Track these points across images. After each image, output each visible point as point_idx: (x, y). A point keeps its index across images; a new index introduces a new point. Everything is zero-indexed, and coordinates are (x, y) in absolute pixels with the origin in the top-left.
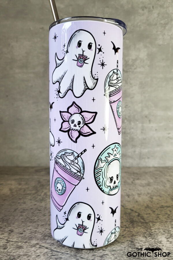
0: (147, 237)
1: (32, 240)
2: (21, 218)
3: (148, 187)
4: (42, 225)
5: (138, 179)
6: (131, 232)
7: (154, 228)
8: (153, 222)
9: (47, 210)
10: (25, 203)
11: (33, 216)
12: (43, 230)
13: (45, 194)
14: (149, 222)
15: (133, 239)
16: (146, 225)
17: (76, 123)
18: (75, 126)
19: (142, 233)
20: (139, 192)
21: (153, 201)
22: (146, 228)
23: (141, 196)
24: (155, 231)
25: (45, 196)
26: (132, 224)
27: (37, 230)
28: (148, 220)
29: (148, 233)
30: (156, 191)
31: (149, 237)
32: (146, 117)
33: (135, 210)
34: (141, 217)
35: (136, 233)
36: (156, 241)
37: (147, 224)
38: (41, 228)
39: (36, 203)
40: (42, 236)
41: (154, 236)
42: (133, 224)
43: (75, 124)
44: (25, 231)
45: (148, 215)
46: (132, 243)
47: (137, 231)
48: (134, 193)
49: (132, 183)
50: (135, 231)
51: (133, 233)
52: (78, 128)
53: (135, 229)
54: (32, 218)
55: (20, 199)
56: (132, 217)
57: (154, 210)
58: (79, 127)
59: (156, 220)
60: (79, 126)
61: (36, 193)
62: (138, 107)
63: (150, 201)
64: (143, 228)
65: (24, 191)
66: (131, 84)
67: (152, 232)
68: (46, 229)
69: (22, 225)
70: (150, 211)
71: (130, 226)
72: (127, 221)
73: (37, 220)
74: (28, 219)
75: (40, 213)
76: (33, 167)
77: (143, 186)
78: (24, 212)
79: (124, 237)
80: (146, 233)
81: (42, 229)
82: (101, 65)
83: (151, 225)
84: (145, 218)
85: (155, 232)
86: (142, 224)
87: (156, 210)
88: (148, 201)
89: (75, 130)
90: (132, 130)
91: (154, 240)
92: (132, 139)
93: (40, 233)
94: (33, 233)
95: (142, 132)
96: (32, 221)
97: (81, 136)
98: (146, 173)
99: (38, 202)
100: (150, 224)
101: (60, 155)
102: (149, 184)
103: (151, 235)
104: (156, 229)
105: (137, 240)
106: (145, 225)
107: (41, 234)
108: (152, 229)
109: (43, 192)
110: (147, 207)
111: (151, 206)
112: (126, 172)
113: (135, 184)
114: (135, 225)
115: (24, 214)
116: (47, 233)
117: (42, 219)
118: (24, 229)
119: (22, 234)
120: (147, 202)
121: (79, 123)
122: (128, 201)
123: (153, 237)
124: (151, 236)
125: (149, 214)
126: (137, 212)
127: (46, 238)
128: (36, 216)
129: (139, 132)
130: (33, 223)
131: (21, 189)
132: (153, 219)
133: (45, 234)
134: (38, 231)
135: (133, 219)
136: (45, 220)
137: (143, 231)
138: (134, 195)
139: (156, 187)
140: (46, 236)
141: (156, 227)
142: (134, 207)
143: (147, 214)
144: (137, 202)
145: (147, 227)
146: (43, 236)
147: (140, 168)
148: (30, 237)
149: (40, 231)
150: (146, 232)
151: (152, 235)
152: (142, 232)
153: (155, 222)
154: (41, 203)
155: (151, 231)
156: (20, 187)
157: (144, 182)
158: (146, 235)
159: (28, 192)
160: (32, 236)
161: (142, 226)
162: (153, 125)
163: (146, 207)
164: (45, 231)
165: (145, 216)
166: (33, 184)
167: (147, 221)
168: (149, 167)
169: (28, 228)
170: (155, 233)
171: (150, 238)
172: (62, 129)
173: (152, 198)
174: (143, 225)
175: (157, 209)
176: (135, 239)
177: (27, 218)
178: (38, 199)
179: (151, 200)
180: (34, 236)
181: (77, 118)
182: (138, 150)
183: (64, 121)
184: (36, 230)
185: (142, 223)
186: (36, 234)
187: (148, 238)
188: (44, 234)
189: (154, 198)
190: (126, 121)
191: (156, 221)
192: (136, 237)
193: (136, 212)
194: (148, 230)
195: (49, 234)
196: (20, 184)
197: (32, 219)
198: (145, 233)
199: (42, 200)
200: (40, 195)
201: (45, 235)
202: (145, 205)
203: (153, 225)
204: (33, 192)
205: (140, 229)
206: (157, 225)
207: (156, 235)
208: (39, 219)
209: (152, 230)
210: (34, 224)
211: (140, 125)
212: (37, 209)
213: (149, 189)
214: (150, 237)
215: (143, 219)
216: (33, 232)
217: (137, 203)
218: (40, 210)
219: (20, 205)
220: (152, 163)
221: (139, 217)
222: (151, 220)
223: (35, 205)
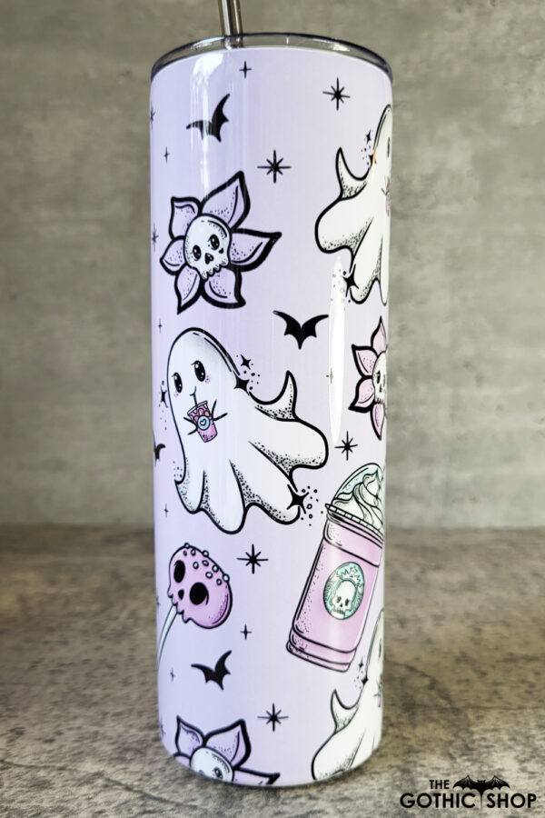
0: (455, 755)
1: (82, 761)
2: (51, 690)
3: (469, 594)
4: (117, 714)
5: (438, 568)
6: (404, 738)
7: (482, 727)
8: (478, 707)
9: (136, 665)
10: (65, 643)
11: (90, 683)
12: (120, 729)
13: (133, 614)
14: (466, 707)
15: (408, 762)
16: (454, 717)
19: (440, 743)
20: (437, 611)
21: (482, 640)
22: (454, 729)
23: (442, 622)
24: (483, 736)
25: (131, 620)
26: (407, 714)
27: (102, 730)
28: (460, 700)
29: (458, 743)
30: (493, 608)
31: (461, 756)
32: (467, 365)
33: (420, 667)
34: (439, 690)
35: (421, 743)
36: (485, 768)
37: (456, 715)
38: (112, 724)
39: (99, 643)
40: (116, 749)
41: (480, 754)
42: (414, 714)
44: (60, 733)
45: (463, 687)
47: (423, 735)
48: (420, 613)
49: (418, 579)
50: (416, 736)
51: (410, 743)
53: (419, 731)
54: (88, 692)
55: (51, 630)
56: (410, 692)
57: (484, 669)
59: (489, 700)
61: (103, 611)
62: (441, 334)
63: (472, 639)
64: (444, 727)
65: (67, 603)
66: (418, 257)
67: (473, 742)
68: (131, 726)
69: (54, 713)
70: (469, 671)
71: (401, 720)
72: (393, 705)
74: (72, 694)
75: (114, 674)
76: (96, 529)
77: (453, 592)
78: (61, 672)
79: (381, 756)
80: (454, 744)
81: (116, 728)
83: (471, 717)
84: (452, 693)
85: (484, 739)
86: (441, 712)
87: (490, 670)
88: (466, 640)
90: (422, 409)
91: (479, 765)
92: (422, 438)
93: (111, 738)
94: (87, 738)
95: (453, 417)
96: (86, 703)
98: (463, 548)
99: (109, 640)
100: (466, 716)
102: (471, 586)
103: (467, 750)
105: (422, 766)
106: (452, 717)
107: (114, 743)
108: (474, 729)
109: (125, 607)
110: (463, 658)
111: (475, 657)
112: (398, 546)
113: (427, 585)
114: (419, 717)
115: (62, 678)
116: (130, 741)
117: (119, 694)
118: (58, 726)
119: (51, 741)
120: (463, 642)
122: (401, 640)
123: (475, 757)
124: (469, 752)
125: (467, 680)
126: (428, 673)
127: (129, 756)
128: (98, 685)
129: (443, 414)
130: (90, 707)
131: (54, 598)
132: (478, 697)
133: (124, 744)
134: (102, 732)
135: (412, 697)
136: (127, 697)
137: (444, 738)
138: (419, 619)
139: (493, 593)
140: (127, 750)
141: (488, 725)
142: (417, 659)
143: (459, 682)
144: (429, 641)
145: (457, 723)
146: (119, 750)
147: (445, 533)
148: (76, 752)
149: (109, 734)
150: (453, 738)
151: (472, 749)
152: (441, 740)
153: (484, 708)
154: (119, 642)
155: (469, 737)
156: (52, 590)
157: (456, 578)
158: (451, 751)
159: (79, 608)
160: (82, 749)
161: (442, 722)
162: (491, 392)
163: (458, 661)
164: (126, 732)
165: (454, 689)
166: (95, 581)
167: (459, 705)
168: (476, 531)
169: (71, 722)
170: (483, 743)
171: (465, 761)
173: (479, 631)
174: (444, 719)
175: (494, 667)
176: (415, 762)
177: (72, 690)
178: (107, 631)
179: (477, 637)
180: (88, 750)
184: (95, 729)
185: (442, 710)
186: (96, 745)
187: (459, 760)
188: (121, 742)
189: (488, 629)
190: (399, 379)
191: (488, 705)
192: (420, 755)
193: (424, 675)
194: (461, 734)
195: (137, 742)
196: (53, 583)
197: (84, 696)
198: (450, 743)
199: (121, 634)
200: (116, 619)
201: (126, 746)
202: (457, 652)
203: (478, 717)
204: (95, 607)
205: (435, 729)
206: (491, 719)
207: (485, 750)
208: (107, 696)
209: (472, 733)
210: (91, 712)
211: (446, 392)
212: (102, 661)
213: (470, 600)
214: (465, 758)
215: (447, 698)
216: (87, 735)
217: (428, 647)
218: (111, 667)
219: (51, 650)
220: (486, 516)
221: (434, 693)
222: (472, 702)
223: (98, 648)
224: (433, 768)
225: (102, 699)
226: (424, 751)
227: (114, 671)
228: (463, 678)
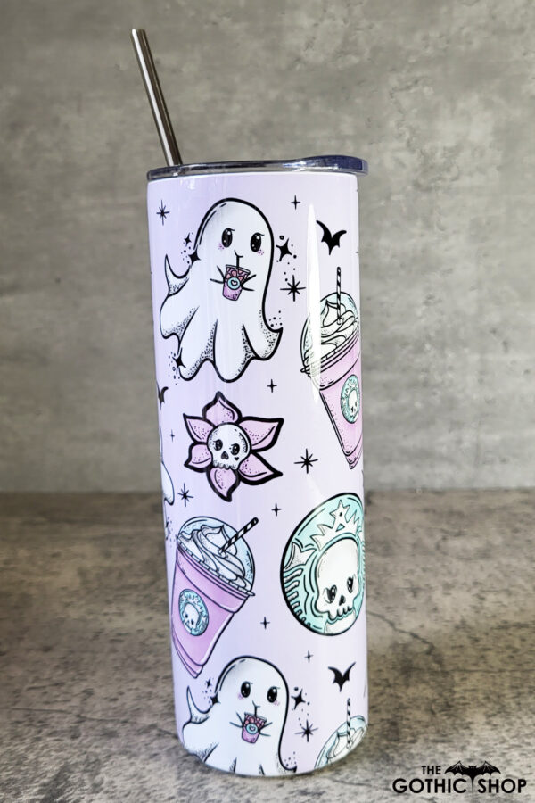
0: (436, 711)
1: (139, 716)
2: (112, 656)
3: (482, 562)
5: (459, 535)
6: (398, 697)
7: (464, 687)
8: (465, 671)
10: (121, 614)
11: (144, 651)
14: (453, 671)
15: (398, 716)
17: (227, 448)
18: (224, 456)
19: (426, 701)
20: (449, 580)
21: (483, 608)
22: (440, 689)
23: (451, 591)
26: (403, 676)
27: (155, 691)
28: (451, 664)
29: (441, 701)
30: (501, 577)
31: (440, 712)
33: (422, 634)
34: (435, 656)
35: (411, 700)
37: (444, 677)
39: (150, 614)
41: (457, 709)
42: (410, 676)
43: (225, 452)
44: (121, 694)
45: (455, 652)
46: (393, 728)
48: (433, 583)
51: (401, 701)
52: (231, 462)
53: (411, 691)
54: (142, 659)
55: (109, 602)
56: (410, 657)
57: (478, 636)
58: (237, 459)
59: (475, 664)
60: (236, 456)
61: (153, 583)
63: (474, 607)
64: (432, 687)
65: (121, 576)
67: (453, 700)
69: (117, 676)
70: (465, 638)
71: (397, 681)
72: (393, 668)
73: (153, 662)
74: (129, 661)
77: (468, 559)
78: (120, 641)
79: (376, 711)
81: (166, 689)
82: (289, 291)
83: (457, 679)
84: (445, 658)
85: (463, 698)
86: (432, 675)
87: (484, 636)
88: (468, 608)
89: (224, 466)
93: (162, 697)
94: (143, 697)
96: (141, 668)
97: (242, 484)
99: (158, 611)
100: (452, 677)
101: (189, 530)
102: (485, 554)
104: (466, 690)
106: (440, 679)
107: (165, 701)
108: (456, 689)
110: (461, 626)
111: (473, 624)
114: (413, 679)
115: (120, 647)
118: (119, 688)
119: (115, 700)
120: (465, 610)
121: (236, 449)
122: (410, 609)
123: (452, 712)
124: (448, 709)
125: (461, 646)
126: (428, 640)
128: (150, 652)
130: (144, 671)
131: (109, 571)
132: (466, 661)
135: (410, 661)
137: (430, 696)
138: (431, 588)
141: (469, 685)
142: (422, 626)
143: (453, 648)
144: (435, 610)
145: (443, 684)
148: (135, 708)
149: (161, 694)
151: (451, 707)
152: (427, 698)
153: (469, 671)
155: (451, 696)
156: (107, 563)
157: (473, 544)
158: (433, 707)
159: (131, 581)
160: (138, 707)
161: (432, 683)
163: (457, 628)
165: (447, 654)
167: (449, 668)
169: (131, 684)
171: (442, 716)
172: (191, 464)
173: (483, 599)
174: (433, 680)
175: (487, 634)
176: (402, 717)
177: (129, 657)
178: (157, 602)
179: (479, 605)
180: (144, 707)
181: (229, 435)
182: (468, 437)
183: (196, 443)
184: (149, 689)
185: (433, 673)
186: (151, 702)
187: (438, 715)
189: (490, 597)
191: (474, 668)
192: (408, 711)
193: (424, 641)
194: (444, 693)
196: (108, 555)
197: (140, 662)
198: (434, 700)
202: (458, 620)
203: (463, 679)
204: (146, 579)
205: (424, 689)
208: (158, 662)
209: (454, 692)
210: (146, 676)
212: (153, 631)
213: (482, 568)
214: (443, 713)
215: (440, 662)
216: (142, 695)
217: (433, 615)
219: (110, 621)
221: (430, 658)
222: (460, 665)
223: (150, 619)
224: (415, 722)
225: (154, 664)
226: (411, 708)
227: (163, 640)
228: (457, 644)
